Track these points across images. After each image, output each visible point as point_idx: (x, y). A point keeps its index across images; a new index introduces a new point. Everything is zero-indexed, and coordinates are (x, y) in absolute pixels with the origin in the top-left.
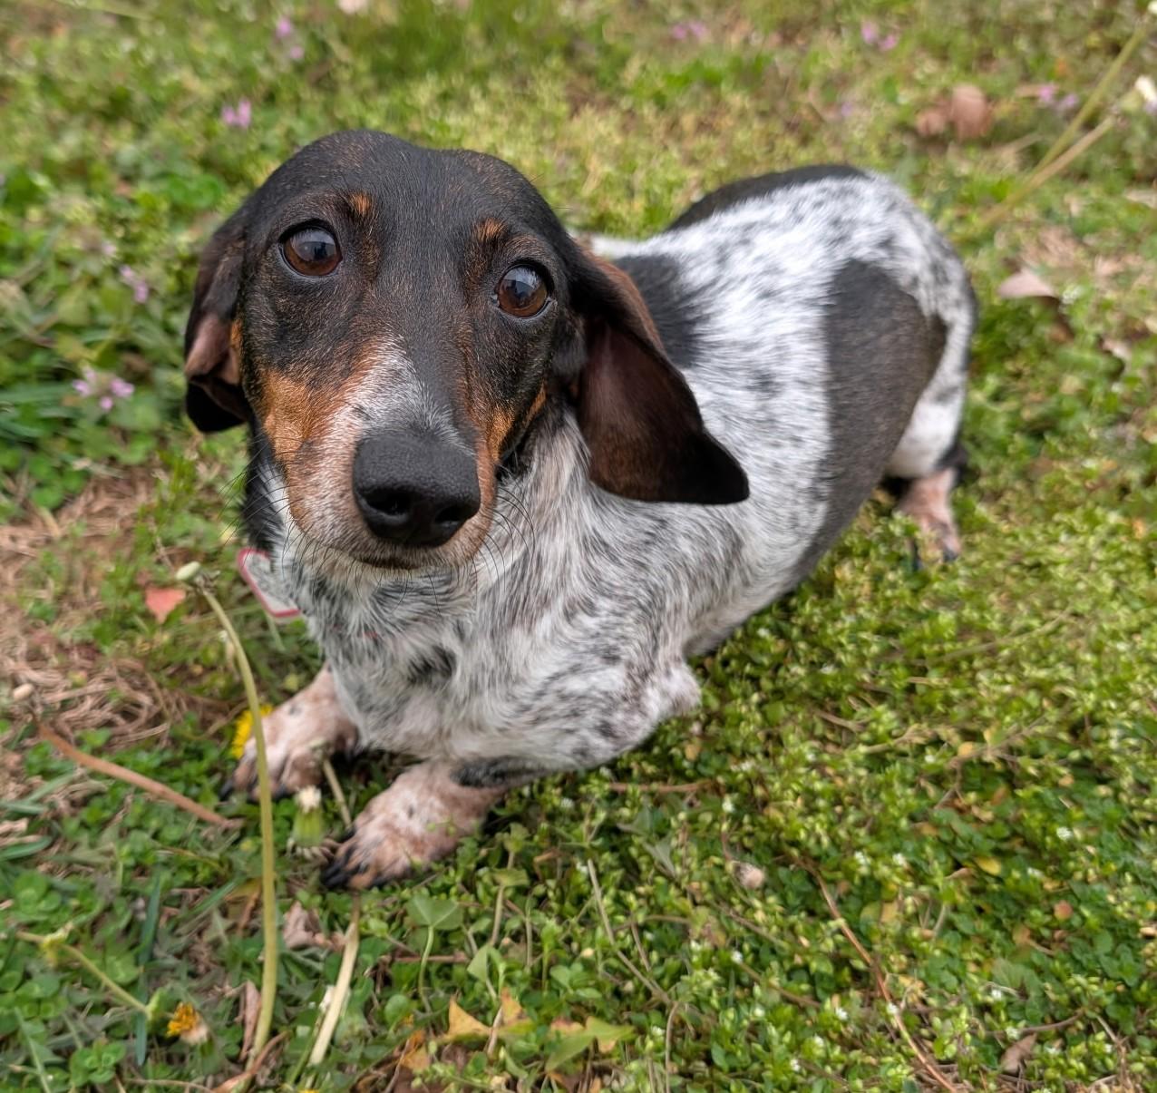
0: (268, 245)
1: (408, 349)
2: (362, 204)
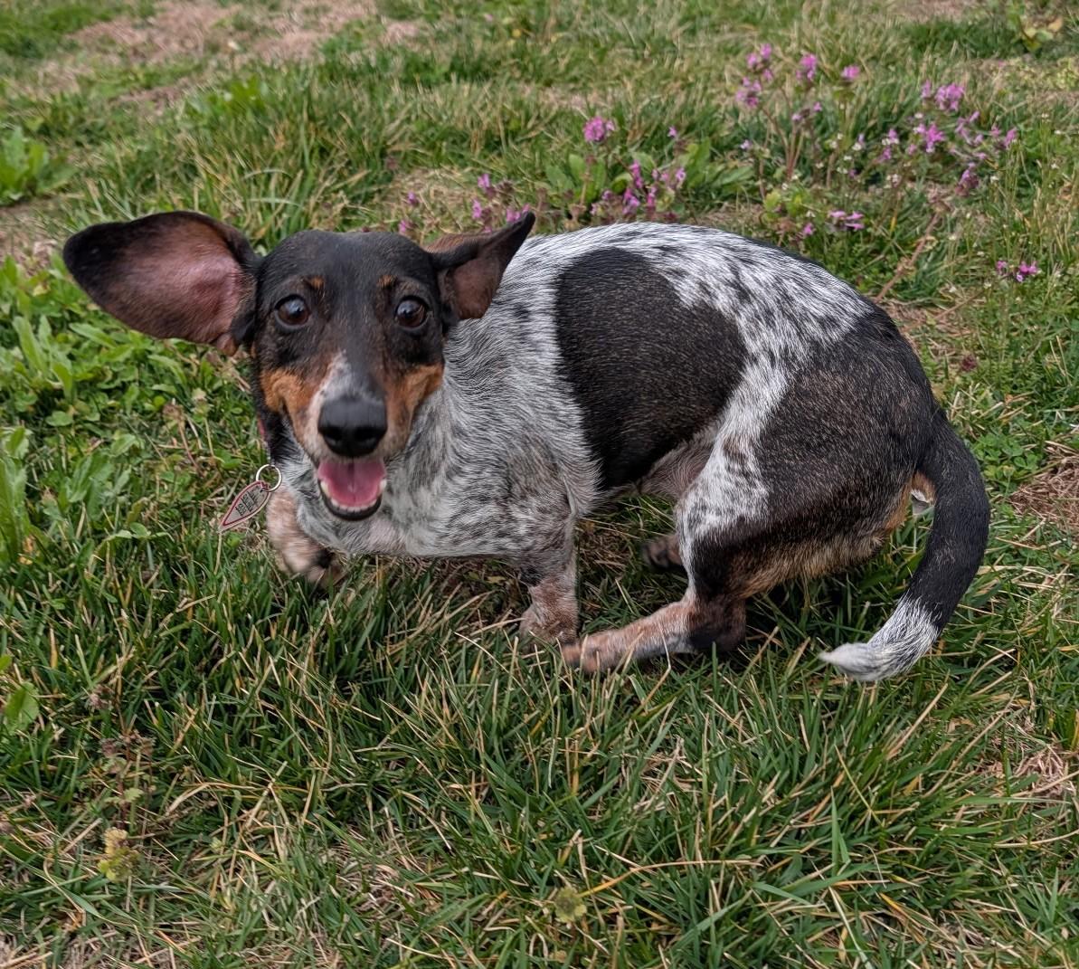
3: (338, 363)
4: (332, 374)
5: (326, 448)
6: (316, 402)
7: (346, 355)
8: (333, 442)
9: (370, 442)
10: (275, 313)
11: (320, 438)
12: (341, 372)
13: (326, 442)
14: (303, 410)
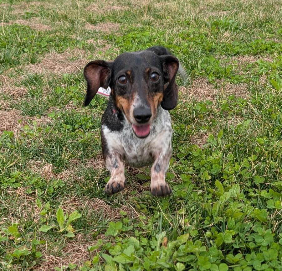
0: (116, 80)
1: (139, 95)
2: (129, 73)
3: (136, 97)
4: (135, 100)
5: (136, 122)
6: (132, 108)
7: (138, 94)
8: (138, 120)
9: (147, 119)
10: (118, 80)
11: (134, 119)
12: (138, 99)
13: (136, 120)
14: (128, 110)
